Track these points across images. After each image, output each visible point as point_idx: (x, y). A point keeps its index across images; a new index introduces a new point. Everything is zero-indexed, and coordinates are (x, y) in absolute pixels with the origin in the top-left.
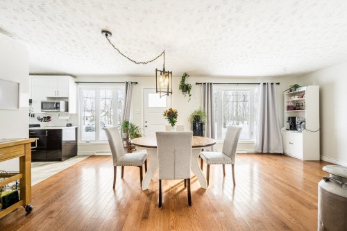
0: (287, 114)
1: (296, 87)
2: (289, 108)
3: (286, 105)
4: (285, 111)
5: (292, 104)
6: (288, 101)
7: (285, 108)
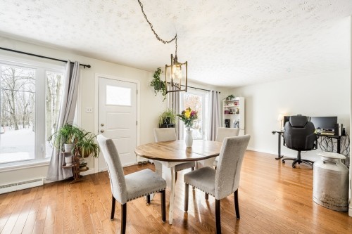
0: (225, 117)
1: (232, 97)
2: (226, 112)
3: (224, 110)
4: (224, 115)
5: (227, 109)
6: (225, 108)
7: (223, 112)
